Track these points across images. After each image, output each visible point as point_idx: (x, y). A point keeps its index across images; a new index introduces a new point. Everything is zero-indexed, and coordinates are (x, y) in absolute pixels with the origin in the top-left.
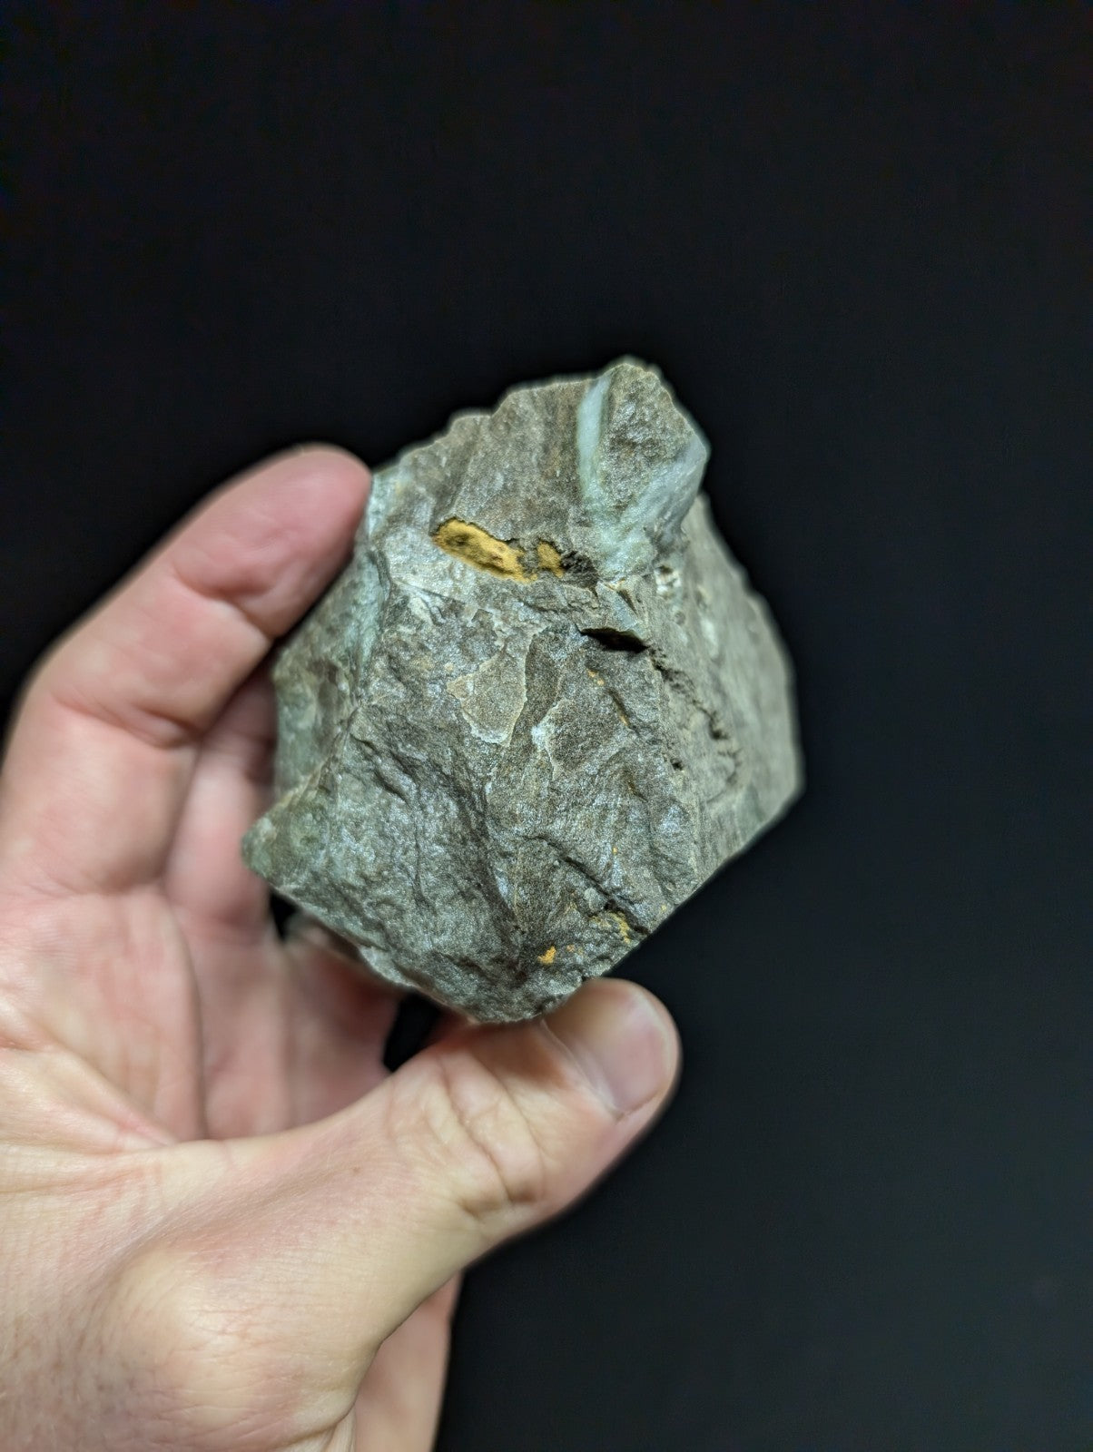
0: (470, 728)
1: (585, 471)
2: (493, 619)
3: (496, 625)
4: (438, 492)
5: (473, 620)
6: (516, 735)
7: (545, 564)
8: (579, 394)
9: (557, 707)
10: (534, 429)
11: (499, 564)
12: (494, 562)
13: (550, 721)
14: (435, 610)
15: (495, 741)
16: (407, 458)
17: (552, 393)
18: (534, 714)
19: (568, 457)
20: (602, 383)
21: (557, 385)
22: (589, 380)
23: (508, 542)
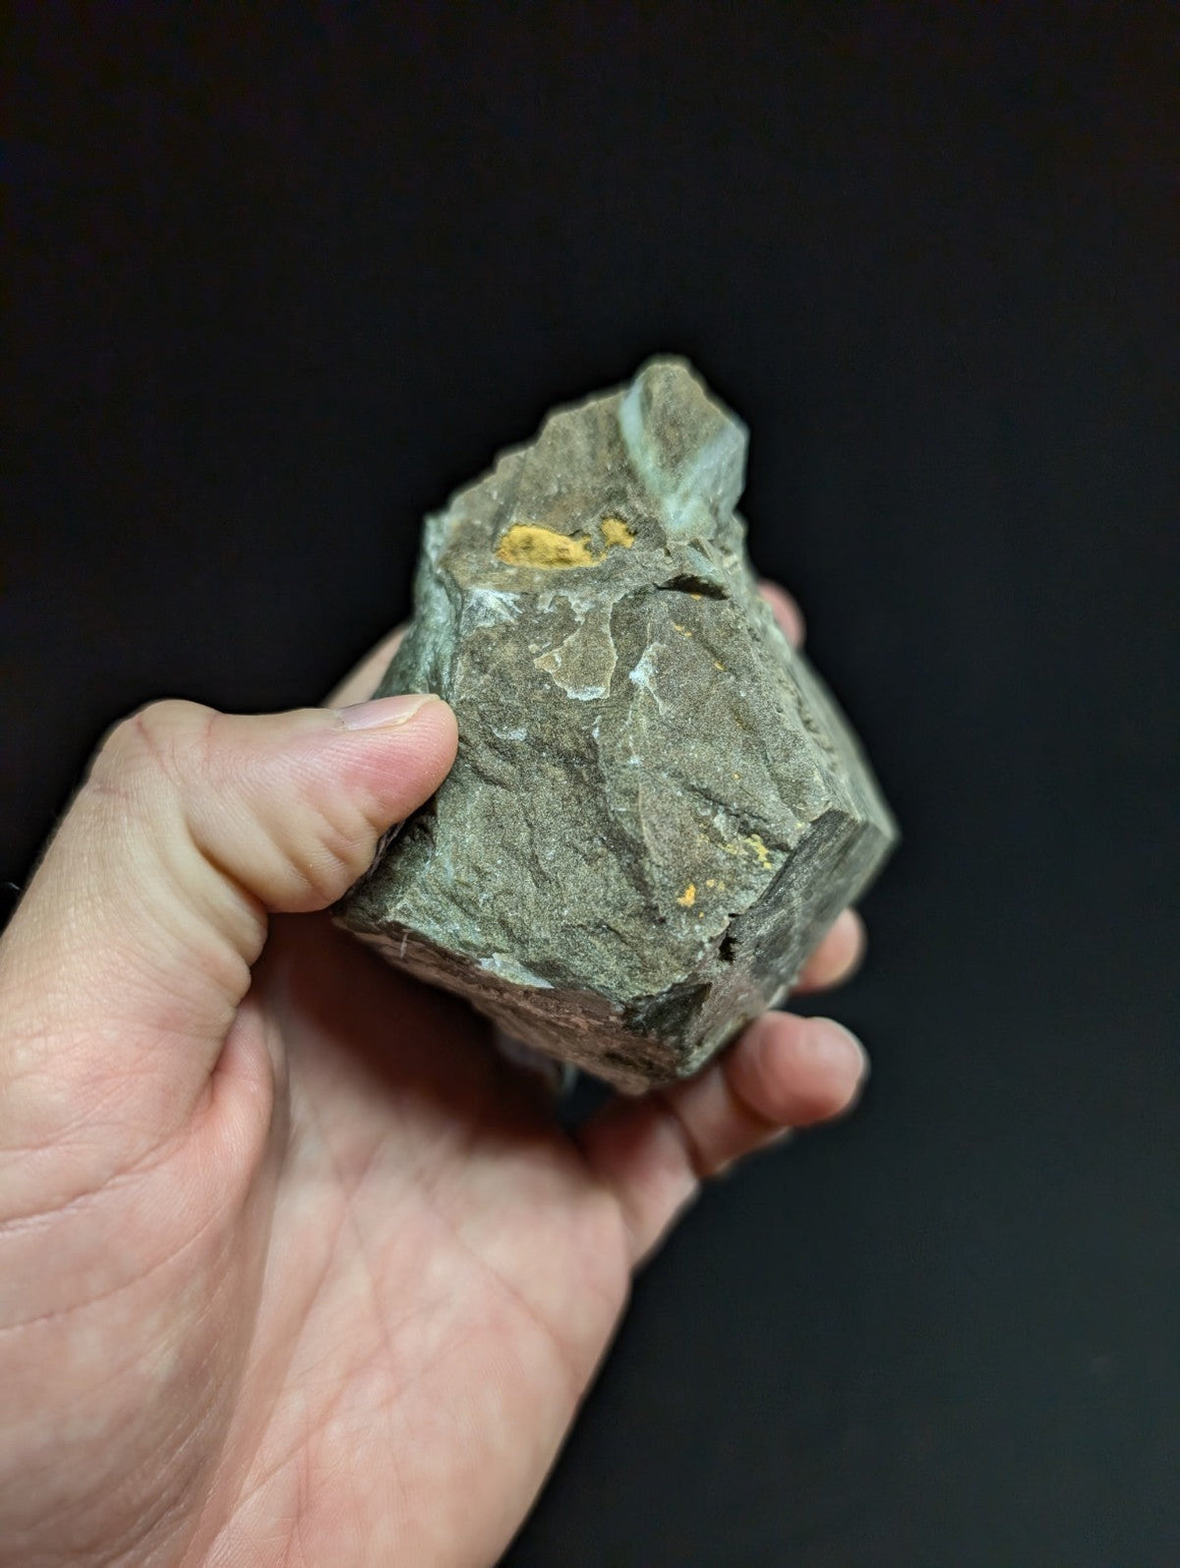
0: (566, 692)
1: (634, 454)
2: (570, 600)
3: (573, 603)
4: (494, 520)
5: (550, 607)
6: (614, 685)
7: (612, 539)
8: (617, 404)
9: (651, 649)
10: (579, 443)
11: (566, 556)
12: (561, 555)
13: (646, 662)
14: (511, 603)
15: (595, 696)
16: (459, 501)
17: (589, 411)
18: (630, 661)
19: (616, 450)
20: (637, 388)
21: (592, 404)
22: (622, 393)
23: (572, 535)
